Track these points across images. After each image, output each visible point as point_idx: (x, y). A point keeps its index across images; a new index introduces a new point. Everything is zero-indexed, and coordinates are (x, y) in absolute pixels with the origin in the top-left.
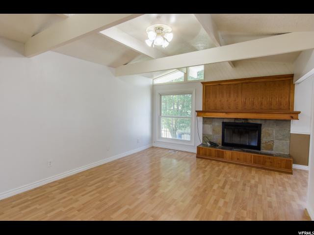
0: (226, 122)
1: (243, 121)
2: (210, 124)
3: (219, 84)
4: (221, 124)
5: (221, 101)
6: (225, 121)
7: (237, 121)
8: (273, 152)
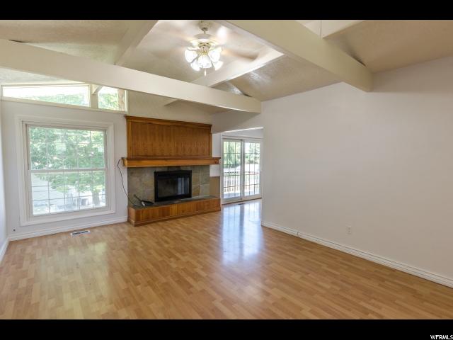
0: (158, 172)
1: (176, 169)
2: (138, 177)
3: (149, 122)
4: (153, 175)
5: (152, 145)
6: (158, 170)
7: (170, 170)
8: (200, 197)
